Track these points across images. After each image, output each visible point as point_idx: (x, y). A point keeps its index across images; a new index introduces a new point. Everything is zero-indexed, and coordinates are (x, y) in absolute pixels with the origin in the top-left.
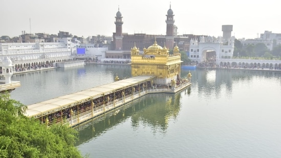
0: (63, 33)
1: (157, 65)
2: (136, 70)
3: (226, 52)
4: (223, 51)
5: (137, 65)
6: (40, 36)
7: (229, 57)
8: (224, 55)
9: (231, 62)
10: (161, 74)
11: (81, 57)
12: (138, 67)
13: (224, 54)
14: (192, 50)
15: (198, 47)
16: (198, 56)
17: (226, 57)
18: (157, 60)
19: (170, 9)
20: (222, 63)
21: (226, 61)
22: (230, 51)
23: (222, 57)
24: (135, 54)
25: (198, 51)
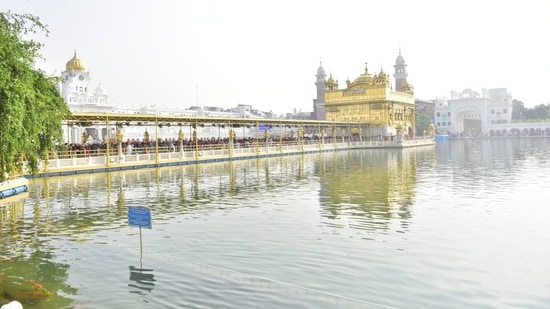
1: (369, 103)
3: (499, 113)
4: (493, 112)
5: (335, 107)
7: (505, 122)
8: (496, 119)
9: (508, 129)
10: (376, 118)
13: (495, 117)
14: (438, 115)
15: (449, 108)
16: (449, 124)
17: (499, 122)
20: (492, 131)
21: (500, 127)
22: (505, 111)
23: (493, 122)
24: (331, 89)
25: (449, 114)
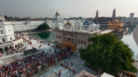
0: (80, 17)
1: (117, 26)
2: (109, 27)
3: (135, 22)
5: (110, 26)
6: (75, 18)
10: (118, 29)
11: (86, 23)
12: (110, 27)
17: (135, 24)
18: (117, 25)
19: (115, 9)
23: (133, 24)
24: (109, 23)
